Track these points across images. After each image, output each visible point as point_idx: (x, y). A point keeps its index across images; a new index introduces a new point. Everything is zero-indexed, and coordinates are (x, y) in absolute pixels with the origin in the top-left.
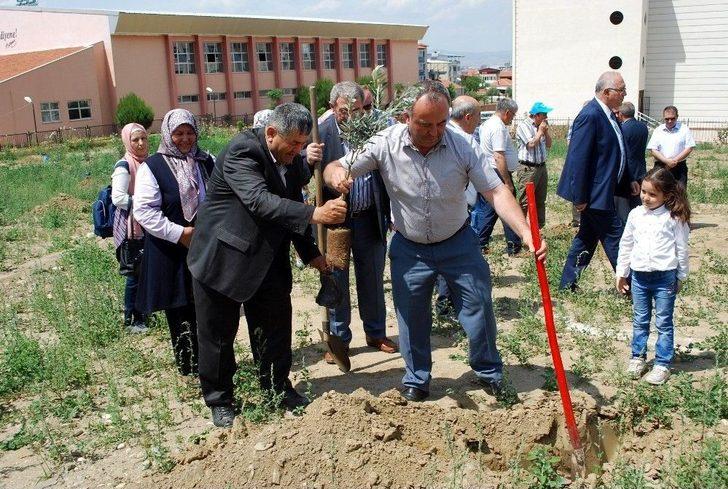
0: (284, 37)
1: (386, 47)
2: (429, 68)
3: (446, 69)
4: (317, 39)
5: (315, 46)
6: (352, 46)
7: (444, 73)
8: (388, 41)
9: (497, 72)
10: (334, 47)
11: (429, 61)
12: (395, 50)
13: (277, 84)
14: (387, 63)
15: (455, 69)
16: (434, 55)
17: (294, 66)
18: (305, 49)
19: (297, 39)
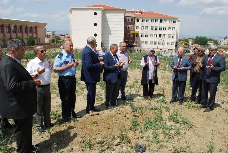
0: (6, 24)
1: (36, 28)
2: (46, 34)
3: (51, 34)
4: (16, 25)
5: (15, 27)
6: (26, 28)
7: (51, 35)
8: (36, 26)
9: (64, 35)
10: (21, 27)
11: (46, 32)
12: (38, 29)
13: (4, 37)
14: (36, 32)
15: (53, 34)
16: (48, 31)
17: (9, 32)
18: (12, 28)
19: (10, 25)
